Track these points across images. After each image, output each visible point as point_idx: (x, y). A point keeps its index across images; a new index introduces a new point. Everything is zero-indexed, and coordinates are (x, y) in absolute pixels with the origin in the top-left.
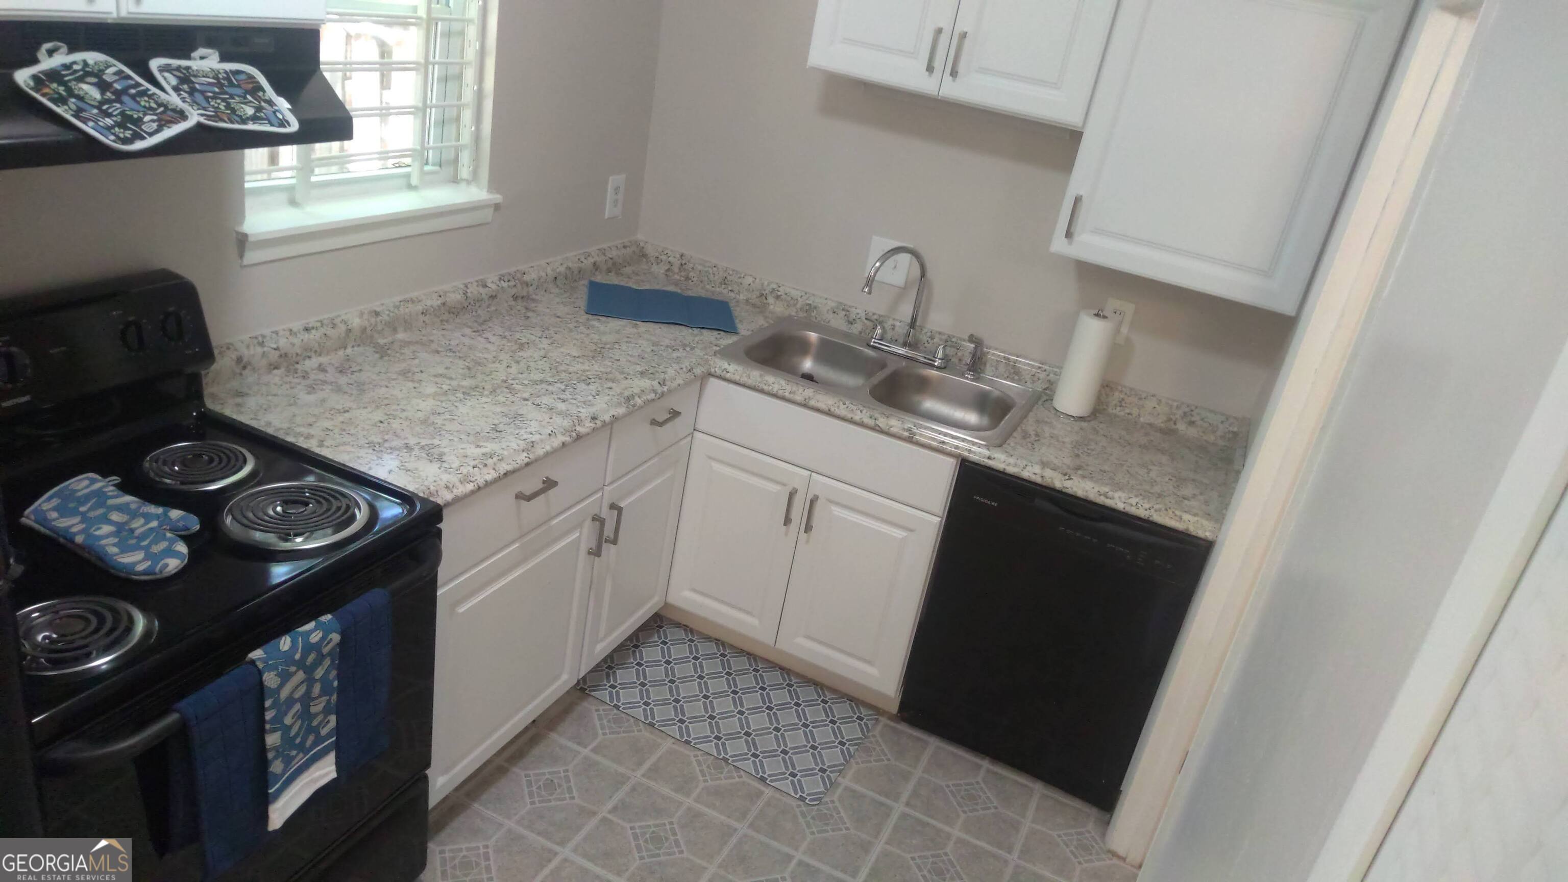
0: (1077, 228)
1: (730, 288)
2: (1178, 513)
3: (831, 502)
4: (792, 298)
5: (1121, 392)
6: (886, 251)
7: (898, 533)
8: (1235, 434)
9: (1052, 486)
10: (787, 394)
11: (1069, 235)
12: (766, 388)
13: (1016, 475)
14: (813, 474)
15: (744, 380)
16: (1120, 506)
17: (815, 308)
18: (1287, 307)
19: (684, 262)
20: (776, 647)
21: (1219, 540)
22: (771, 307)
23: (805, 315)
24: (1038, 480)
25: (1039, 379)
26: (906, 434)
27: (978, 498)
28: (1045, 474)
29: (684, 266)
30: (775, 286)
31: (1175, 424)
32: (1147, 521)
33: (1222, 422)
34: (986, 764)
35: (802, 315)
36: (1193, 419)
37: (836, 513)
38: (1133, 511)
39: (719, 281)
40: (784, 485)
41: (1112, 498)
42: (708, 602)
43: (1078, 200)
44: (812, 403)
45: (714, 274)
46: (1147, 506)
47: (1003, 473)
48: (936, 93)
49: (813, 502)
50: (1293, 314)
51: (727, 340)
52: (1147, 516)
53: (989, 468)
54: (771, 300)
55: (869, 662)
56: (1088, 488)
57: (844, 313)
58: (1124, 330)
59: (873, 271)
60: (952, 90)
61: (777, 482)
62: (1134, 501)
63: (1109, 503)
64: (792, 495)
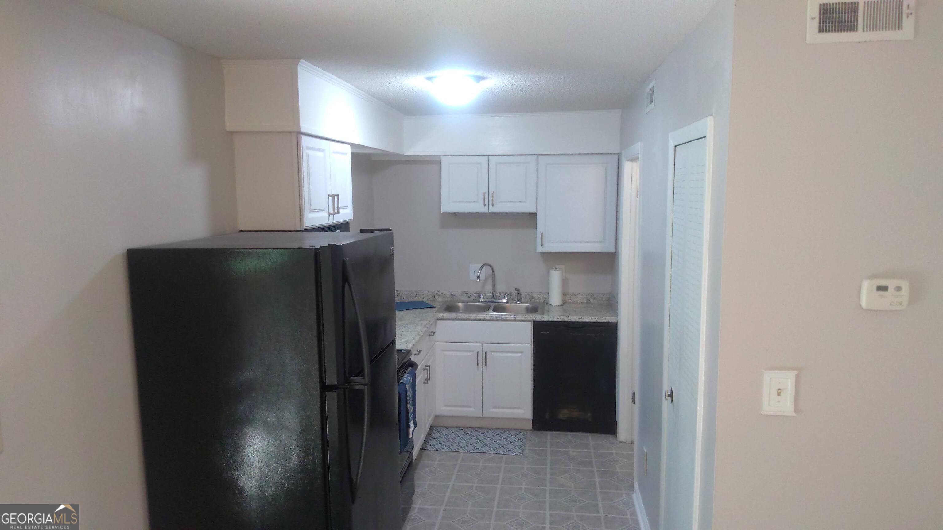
0: (544, 243)
1: (419, 297)
2: (604, 317)
3: (492, 352)
4: (445, 294)
5: (569, 295)
6: (480, 266)
7: (519, 355)
8: (609, 298)
9: (564, 321)
10: (468, 318)
11: (542, 245)
12: (459, 318)
13: (552, 321)
14: (483, 344)
15: (451, 317)
16: (587, 320)
17: (454, 295)
18: (613, 250)
19: (398, 293)
20: (483, 416)
21: (619, 321)
22: (437, 300)
23: (451, 299)
24: (560, 320)
25: (541, 298)
26: (513, 318)
27: (542, 333)
28: (561, 318)
29: (399, 294)
30: (437, 292)
31: (589, 300)
32: (596, 322)
33: (603, 295)
34: (569, 433)
35: (450, 299)
36: (594, 297)
37: (495, 355)
38: (591, 321)
39: (415, 295)
40: (473, 351)
41: (583, 319)
42: (453, 408)
43: (542, 233)
44: (478, 318)
45: (412, 294)
46: (594, 318)
47: (548, 321)
48: (488, 212)
49: (486, 353)
50: (615, 252)
51: (435, 310)
52: (596, 321)
53: (543, 321)
54: (437, 297)
55: (518, 408)
56: (575, 318)
57: (466, 294)
58: (564, 275)
59: (479, 274)
60: (493, 210)
61: (469, 351)
62: (590, 318)
63: (583, 320)
64: (477, 353)
